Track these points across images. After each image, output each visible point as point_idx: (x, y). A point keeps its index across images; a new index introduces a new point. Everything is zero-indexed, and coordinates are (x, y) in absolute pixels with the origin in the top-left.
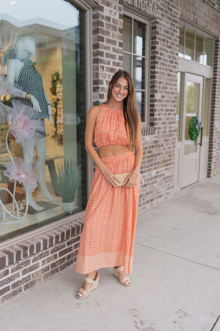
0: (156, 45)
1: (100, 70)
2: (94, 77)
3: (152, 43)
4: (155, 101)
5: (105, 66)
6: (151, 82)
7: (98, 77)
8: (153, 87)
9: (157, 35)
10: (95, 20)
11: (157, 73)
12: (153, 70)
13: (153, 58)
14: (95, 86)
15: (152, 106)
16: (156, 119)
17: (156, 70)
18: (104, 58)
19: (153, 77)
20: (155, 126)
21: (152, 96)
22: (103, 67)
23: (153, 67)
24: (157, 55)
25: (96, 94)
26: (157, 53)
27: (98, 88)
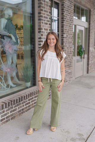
0: (64, 13)
1: (41, 24)
2: (39, 27)
3: (62, 12)
4: (64, 38)
5: (44, 22)
6: (62, 29)
7: (40, 26)
8: (62, 31)
9: (64, 8)
10: (39, 2)
11: (64, 25)
12: (62, 24)
13: (63, 18)
14: (39, 30)
15: (63, 40)
16: (64, 46)
17: (64, 24)
18: (43, 18)
19: (62, 27)
20: (64, 49)
21: (62, 35)
22: (43, 22)
23: (63, 23)
24: (64, 17)
25: (40, 34)
26: (64, 16)
27: (41, 31)
